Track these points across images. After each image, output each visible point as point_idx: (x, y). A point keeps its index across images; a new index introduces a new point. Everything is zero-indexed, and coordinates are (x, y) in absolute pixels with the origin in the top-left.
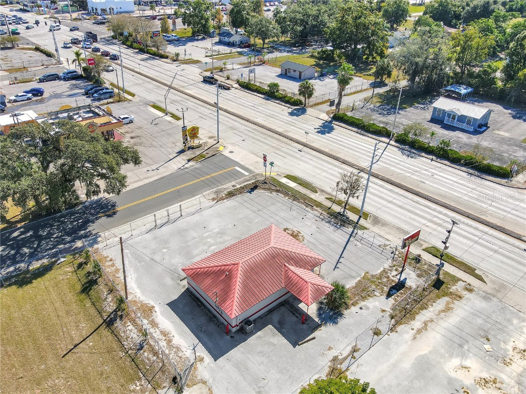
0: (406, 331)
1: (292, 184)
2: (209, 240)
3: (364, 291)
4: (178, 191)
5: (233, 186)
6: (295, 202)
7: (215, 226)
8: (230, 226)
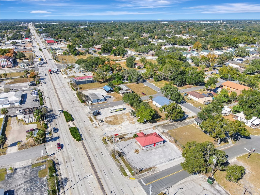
0: (126, 133)
1: (127, 171)
2: (158, 154)
3: (129, 139)
4: (168, 174)
5: (148, 173)
6: (130, 162)
7: (156, 157)
8: (152, 157)
